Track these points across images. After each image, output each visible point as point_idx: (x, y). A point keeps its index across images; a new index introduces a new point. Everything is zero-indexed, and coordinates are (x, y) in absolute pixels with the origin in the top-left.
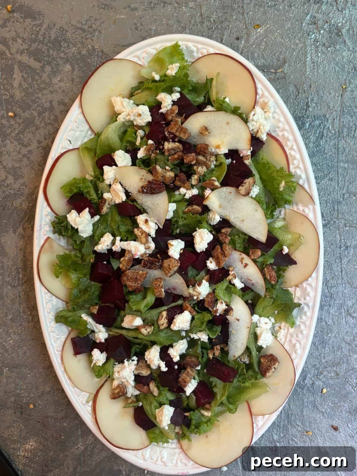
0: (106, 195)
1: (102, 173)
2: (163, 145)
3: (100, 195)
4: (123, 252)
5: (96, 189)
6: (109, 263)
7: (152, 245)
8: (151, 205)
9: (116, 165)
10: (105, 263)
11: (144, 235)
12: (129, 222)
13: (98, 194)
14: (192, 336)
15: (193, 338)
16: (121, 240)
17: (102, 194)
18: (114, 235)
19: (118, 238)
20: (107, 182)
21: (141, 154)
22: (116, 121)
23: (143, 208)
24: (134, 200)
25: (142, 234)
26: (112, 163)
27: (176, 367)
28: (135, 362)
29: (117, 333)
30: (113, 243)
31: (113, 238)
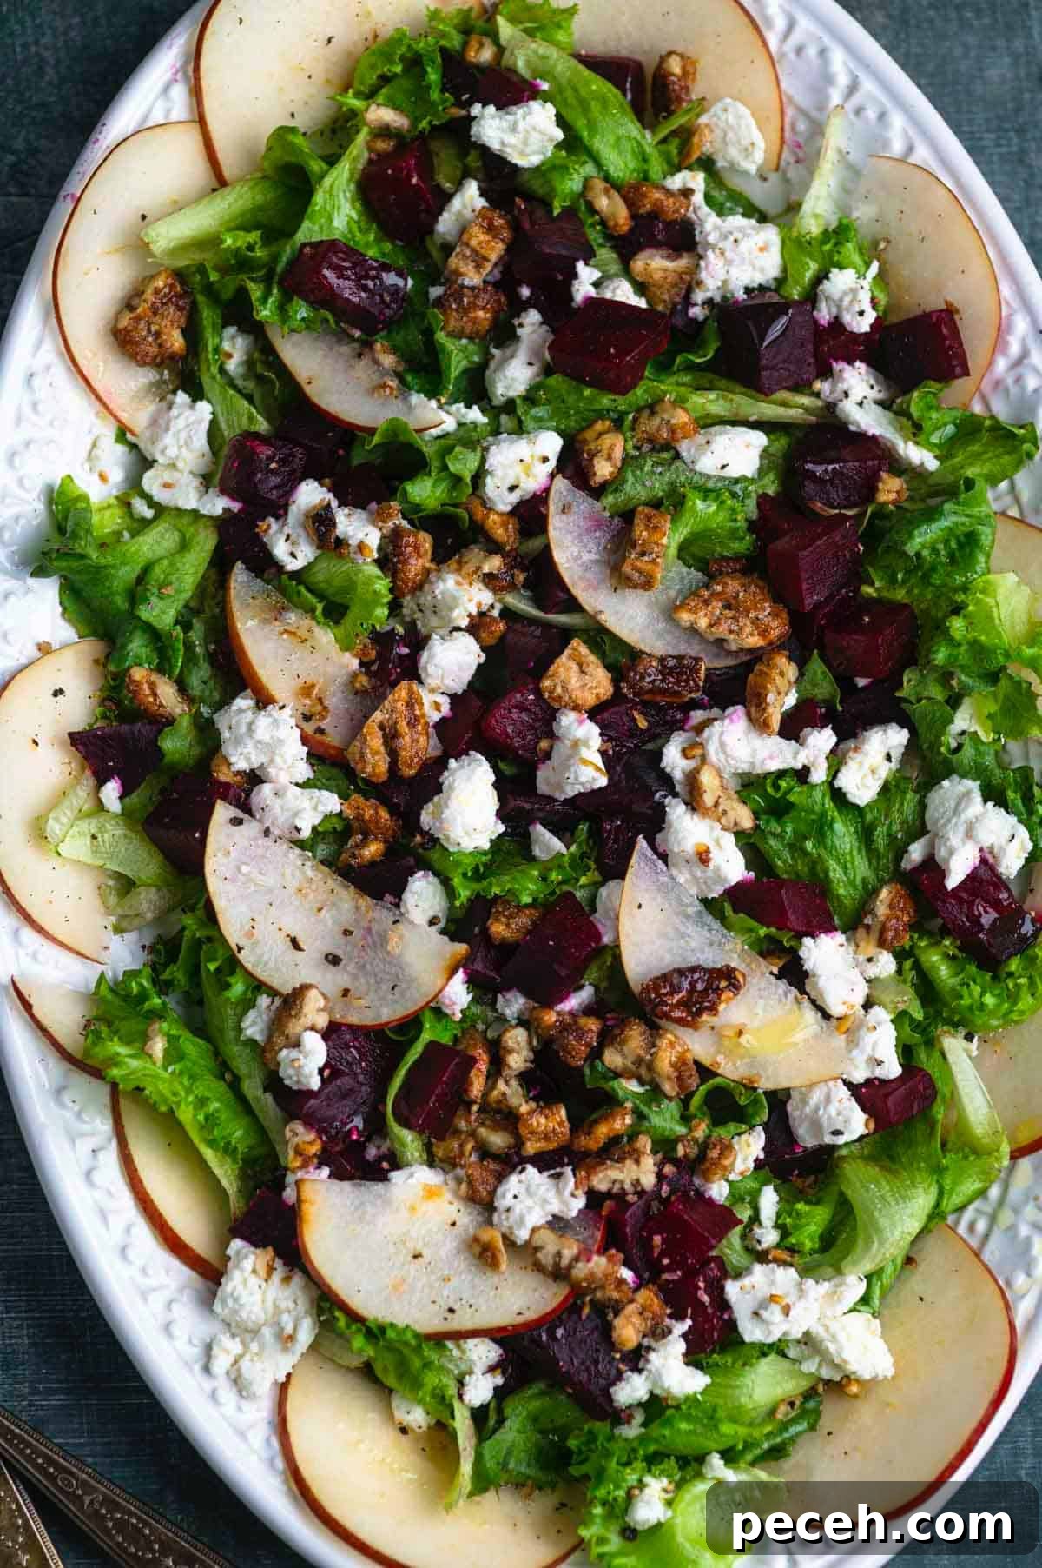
0: (886, 964)
1: (906, 1052)
2: (660, 1176)
3: (908, 964)
4: (792, 728)
5: (927, 989)
6: (844, 682)
7: (674, 758)
8: (691, 929)
9: (848, 1084)
10: (862, 682)
11: (708, 799)
12: (783, 861)
13: (917, 966)
14: (475, 415)
15: (468, 406)
16: (802, 774)
17: (899, 971)
18: (838, 796)
19: (819, 775)
20: (880, 1015)
21: (750, 1147)
22: (869, 1277)
23: (722, 919)
24: (766, 949)
25: (716, 804)
26: (868, 1094)
27: (525, 292)
28: (699, 296)
29: (784, 404)
30: (836, 759)
31: (837, 784)
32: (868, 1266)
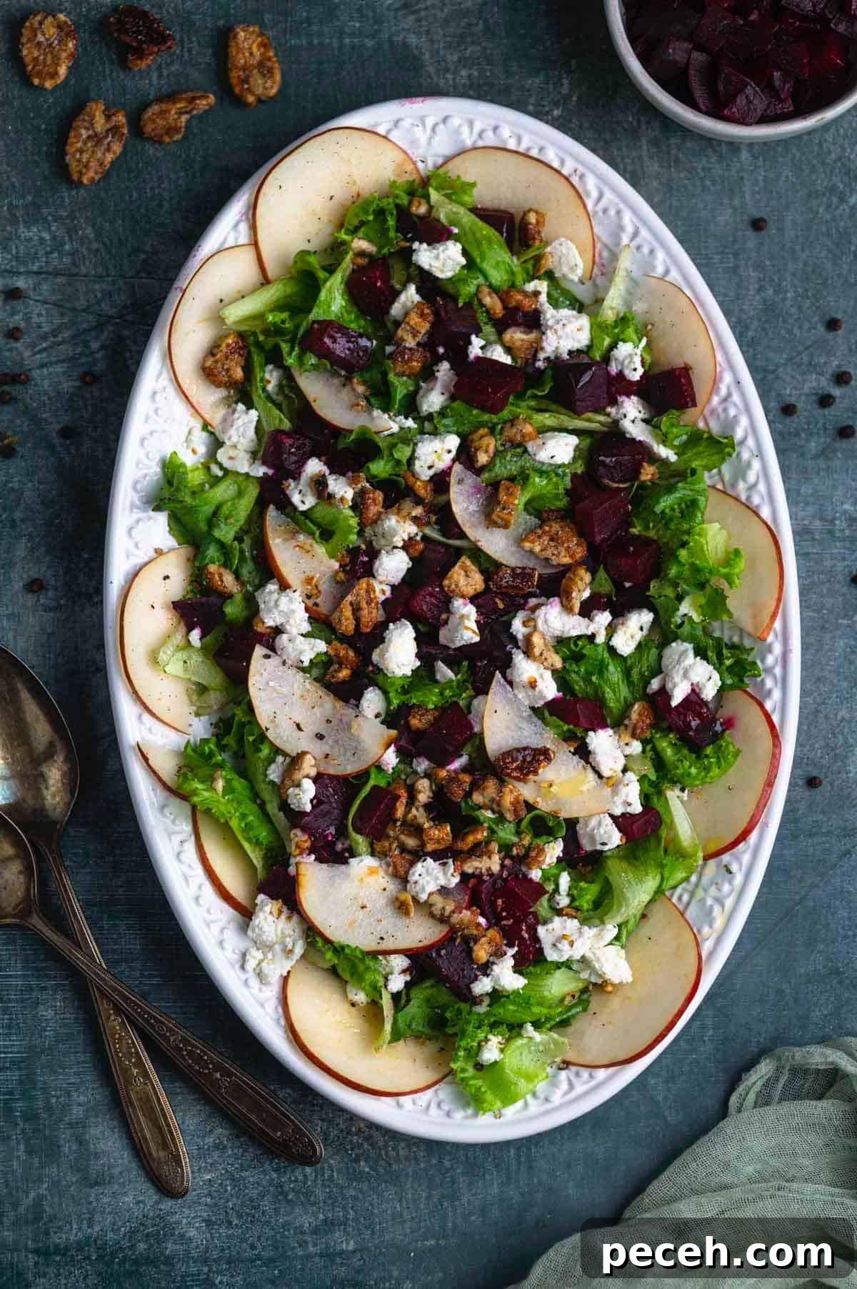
0: (636, 747)
1: (645, 798)
2: (503, 866)
3: (648, 748)
4: (586, 611)
5: (659, 763)
6: (618, 584)
7: (518, 627)
8: (524, 725)
9: (611, 816)
10: (627, 585)
11: (537, 651)
12: (579, 686)
13: (654, 749)
14: (410, 423)
15: (406, 418)
16: (592, 638)
17: (644, 751)
18: (612, 650)
19: (600, 639)
20: (631, 777)
21: (555, 850)
22: (620, 926)
23: (543, 719)
24: (567, 738)
25: (541, 654)
26: (622, 822)
27: (441, 350)
28: (542, 356)
29: (589, 420)
30: (611, 629)
31: (611, 643)
32: (619, 920)
